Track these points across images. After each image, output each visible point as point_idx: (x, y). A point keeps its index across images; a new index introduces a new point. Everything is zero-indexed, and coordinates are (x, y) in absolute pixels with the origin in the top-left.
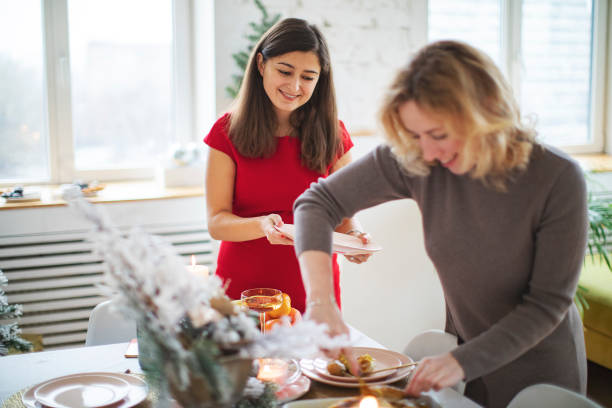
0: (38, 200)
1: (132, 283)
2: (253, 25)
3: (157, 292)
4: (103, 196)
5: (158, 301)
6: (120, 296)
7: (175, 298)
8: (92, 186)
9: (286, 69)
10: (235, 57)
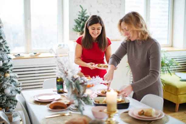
0: (24, 57)
1: (62, 69)
2: (79, 12)
3: (67, 70)
4: (40, 56)
5: (68, 72)
6: (59, 71)
7: (71, 72)
8: (37, 54)
9: (93, 28)
10: (75, 20)
